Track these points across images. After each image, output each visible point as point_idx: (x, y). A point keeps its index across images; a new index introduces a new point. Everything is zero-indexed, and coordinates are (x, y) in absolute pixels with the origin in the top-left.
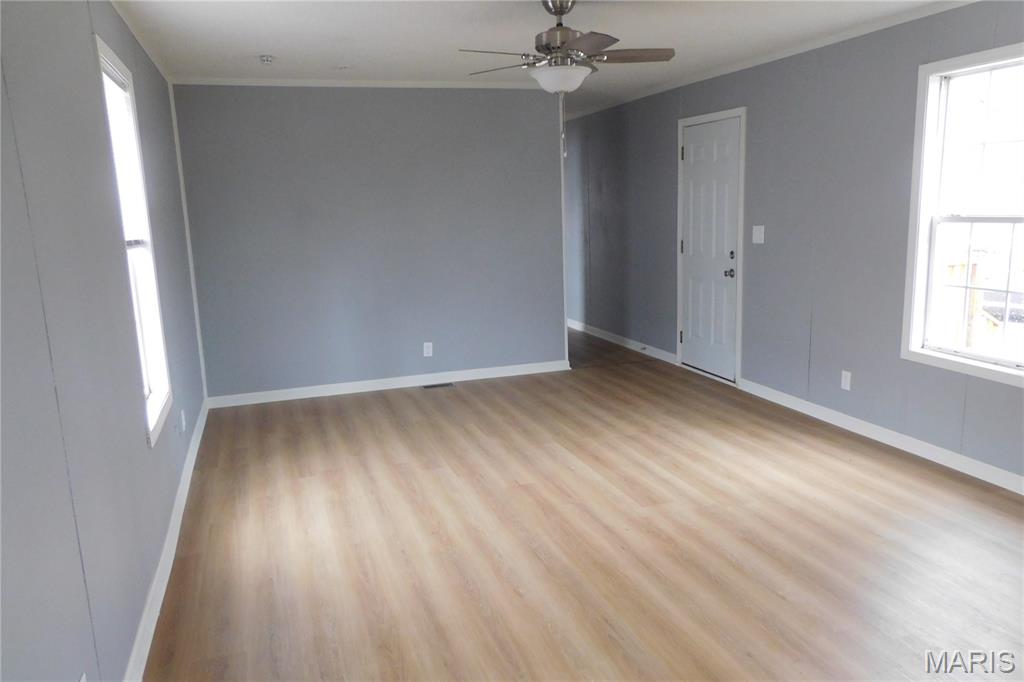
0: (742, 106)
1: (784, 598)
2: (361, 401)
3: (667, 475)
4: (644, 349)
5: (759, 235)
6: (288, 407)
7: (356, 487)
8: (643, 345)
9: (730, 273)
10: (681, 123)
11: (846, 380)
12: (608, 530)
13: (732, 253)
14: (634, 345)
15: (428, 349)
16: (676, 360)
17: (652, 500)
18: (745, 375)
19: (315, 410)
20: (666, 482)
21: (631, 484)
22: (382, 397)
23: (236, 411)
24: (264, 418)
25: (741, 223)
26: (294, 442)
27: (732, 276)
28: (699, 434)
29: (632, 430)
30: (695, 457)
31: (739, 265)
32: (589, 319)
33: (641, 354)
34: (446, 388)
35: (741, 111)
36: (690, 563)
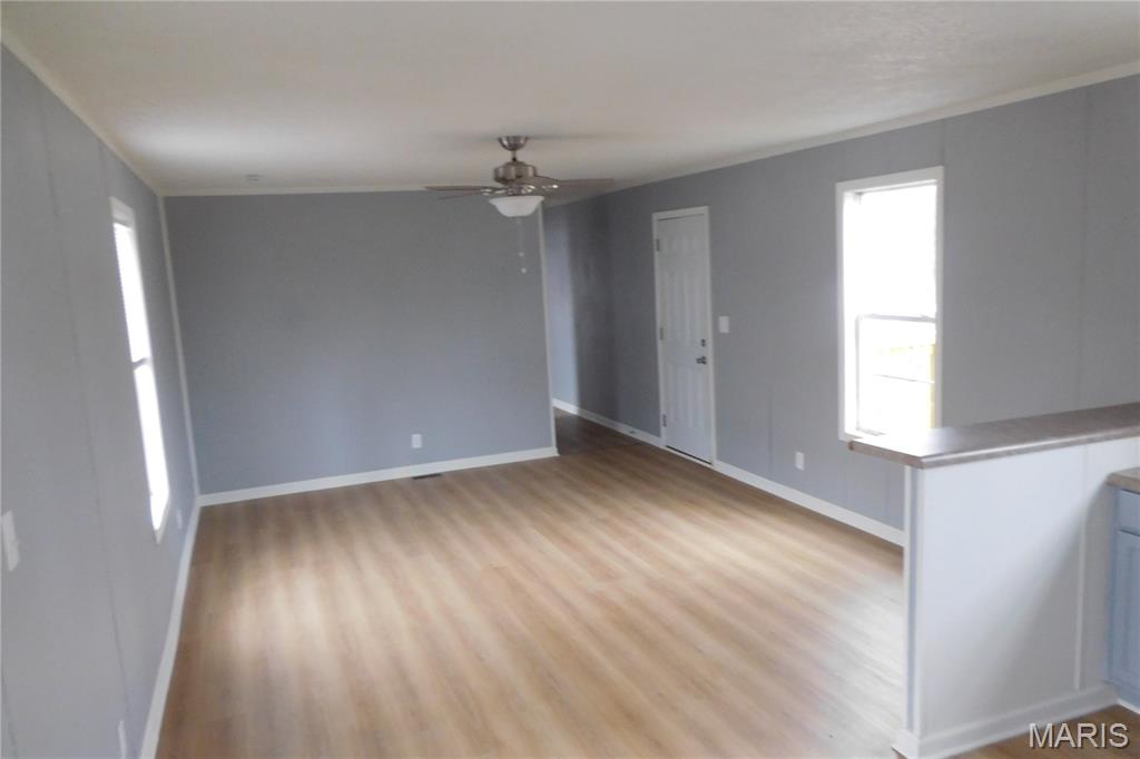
0: (705, 205)
1: (700, 651)
2: (350, 494)
3: (626, 553)
4: (632, 432)
5: (724, 325)
6: (279, 502)
7: (343, 576)
8: (632, 429)
9: (702, 361)
10: (656, 216)
11: (800, 461)
12: (567, 604)
13: (703, 341)
14: (624, 429)
15: (417, 441)
16: (661, 442)
17: (609, 575)
18: (720, 458)
19: (306, 503)
20: (626, 560)
21: (593, 563)
22: (372, 490)
23: (229, 508)
24: (256, 513)
25: (709, 313)
26: (286, 537)
27: (704, 363)
28: (665, 515)
29: (604, 513)
30: (657, 537)
31: (709, 352)
32: (583, 402)
33: (629, 438)
34: (437, 478)
35: (704, 210)
36: (631, 628)
